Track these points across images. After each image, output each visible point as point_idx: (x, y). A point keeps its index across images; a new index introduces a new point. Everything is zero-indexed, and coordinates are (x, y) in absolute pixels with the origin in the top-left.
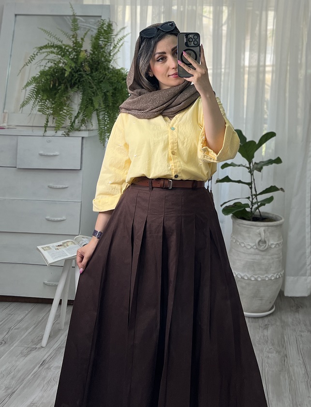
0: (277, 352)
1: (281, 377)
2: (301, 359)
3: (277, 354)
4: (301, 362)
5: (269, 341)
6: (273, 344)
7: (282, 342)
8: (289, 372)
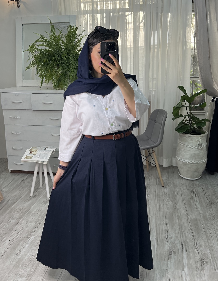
0: (171, 201)
1: (174, 216)
2: (184, 205)
3: (172, 203)
4: (184, 207)
5: (167, 195)
6: (169, 197)
7: (174, 195)
8: (178, 213)
